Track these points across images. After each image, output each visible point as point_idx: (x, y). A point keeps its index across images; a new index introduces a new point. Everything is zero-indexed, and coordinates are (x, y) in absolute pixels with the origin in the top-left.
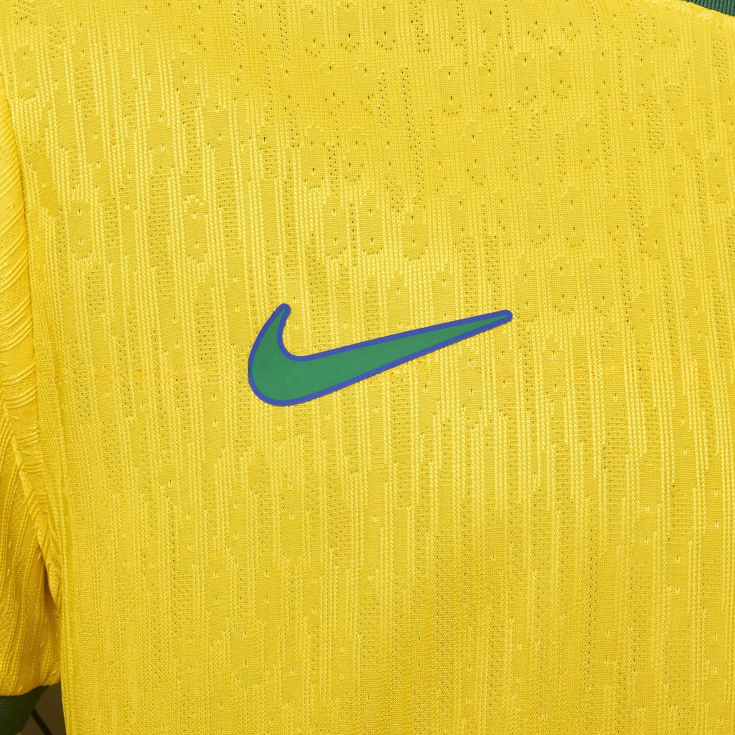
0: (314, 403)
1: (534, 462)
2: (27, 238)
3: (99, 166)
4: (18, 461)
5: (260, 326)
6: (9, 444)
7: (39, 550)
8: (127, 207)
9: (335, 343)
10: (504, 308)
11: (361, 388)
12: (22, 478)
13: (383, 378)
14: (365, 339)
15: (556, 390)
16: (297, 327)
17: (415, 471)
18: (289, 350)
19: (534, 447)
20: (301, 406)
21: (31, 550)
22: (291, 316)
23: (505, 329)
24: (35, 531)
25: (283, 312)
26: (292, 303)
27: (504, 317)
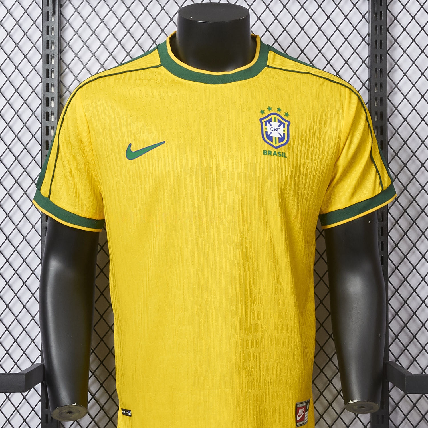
0: (136, 159)
1: (168, 165)
2: (90, 136)
3: (100, 123)
4: (94, 175)
5: (127, 147)
6: (92, 172)
7: (100, 191)
8: (105, 129)
9: (139, 149)
10: (164, 141)
11: (143, 156)
12: (95, 178)
13: (146, 153)
14: (143, 148)
15: (172, 153)
16: (133, 147)
17: (151, 168)
18: (132, 151)
19: (168, 163)
20: (134, 160)
21: (99, 192)
22: (132, 145)
23: (164, 144)
24: (98, 188)
25: (130, 145)
26: (132, 143)
27: (164, 142)
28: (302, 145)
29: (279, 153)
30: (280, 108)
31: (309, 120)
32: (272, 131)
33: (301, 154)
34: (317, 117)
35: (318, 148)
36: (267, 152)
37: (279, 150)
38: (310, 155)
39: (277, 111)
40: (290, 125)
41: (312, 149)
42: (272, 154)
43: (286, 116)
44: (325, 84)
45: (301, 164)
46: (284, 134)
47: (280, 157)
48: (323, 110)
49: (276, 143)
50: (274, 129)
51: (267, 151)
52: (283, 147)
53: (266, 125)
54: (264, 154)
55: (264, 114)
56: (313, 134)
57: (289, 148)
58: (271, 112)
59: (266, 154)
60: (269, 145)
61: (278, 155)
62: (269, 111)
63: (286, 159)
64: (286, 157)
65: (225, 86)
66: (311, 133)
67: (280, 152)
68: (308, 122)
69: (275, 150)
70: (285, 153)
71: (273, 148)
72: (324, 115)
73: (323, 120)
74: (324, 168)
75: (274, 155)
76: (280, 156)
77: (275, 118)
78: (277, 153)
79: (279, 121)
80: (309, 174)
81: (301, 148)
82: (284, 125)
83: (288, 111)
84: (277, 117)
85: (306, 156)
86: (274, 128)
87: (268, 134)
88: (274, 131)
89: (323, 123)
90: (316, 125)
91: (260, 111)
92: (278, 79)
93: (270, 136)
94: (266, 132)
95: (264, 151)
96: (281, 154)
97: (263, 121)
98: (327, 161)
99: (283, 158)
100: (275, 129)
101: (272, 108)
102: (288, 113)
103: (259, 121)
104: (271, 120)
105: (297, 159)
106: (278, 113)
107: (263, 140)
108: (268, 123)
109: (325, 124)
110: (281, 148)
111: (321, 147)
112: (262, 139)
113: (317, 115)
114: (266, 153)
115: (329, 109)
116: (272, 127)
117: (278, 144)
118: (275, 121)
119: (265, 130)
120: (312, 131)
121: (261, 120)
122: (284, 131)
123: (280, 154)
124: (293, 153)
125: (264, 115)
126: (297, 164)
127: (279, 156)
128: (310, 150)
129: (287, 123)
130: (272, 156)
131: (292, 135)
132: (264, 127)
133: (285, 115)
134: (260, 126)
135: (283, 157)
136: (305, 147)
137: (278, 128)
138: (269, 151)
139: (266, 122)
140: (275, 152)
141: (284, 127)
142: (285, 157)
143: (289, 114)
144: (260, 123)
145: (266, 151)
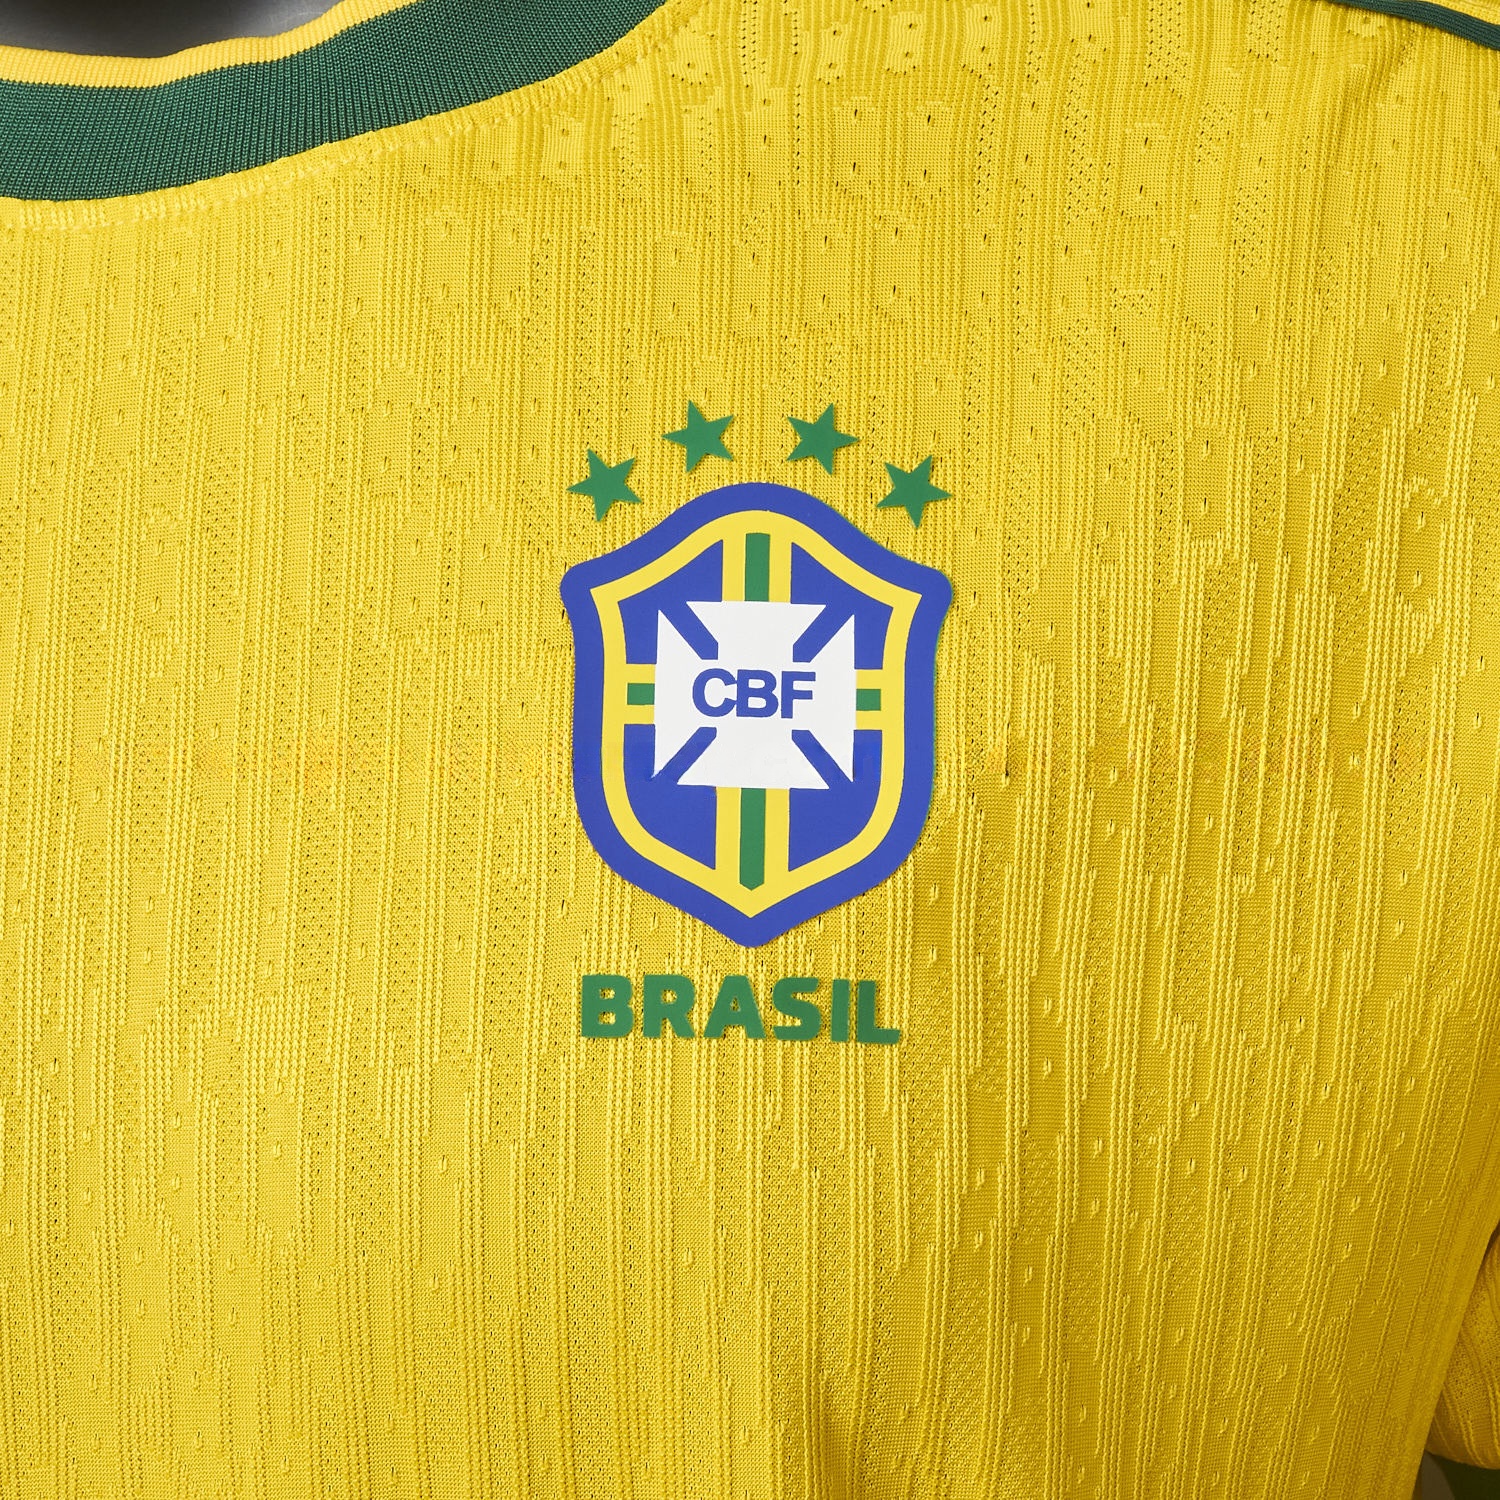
28: (1099, 857)
29: (787, 992)
30: (831, 413)
31: (1201, 531)
32: (709, 722)
33: (1092, 965)
34: (1296, 488)
35: (1319, 863)
36: (636, 1003)
37: (790, 954)
38: (1216, 956)
39: (798, 455)
40: (952, 624)
41: (1247, 884)
42: (700, 1018)
43: (903, 512)
44: (1405, 79)
45: (1096, 1086)
46: (868, 745)
47: (801, 1050)
48: (1379, 399)
49: (752, 875)
50: (732, 692)
51: (636, 980)
52: (843, 917)
53: (642, 649)
54: (591, 1027)
55: (620, 512)
56: (1246, 697)
57: (926, 921)
58: (715, 475)
59: (620, 1031)
60: (664, 907)
61: (780, 1020)
62: (693, 464)
63: (888, 1054)
64: (892, 1037)
65: (201, 202)
66: (1228, 690)
67: (811, 985)
68: (1187, 566)
69: (743, 960)
70: (869, 991)
71: (718, 941)
72: (1388, 461)
73: (1384, 515)
74: (1410, 1085)
75: (717, 1028)
76: (807, 1032)
77: (758, 546)
78: (762, 995)
79: (809, 580)
80: (1224, 1185)
81: (1101, 892)
82: (873, 620)
83: (930, 447)
84: (785, 532)
85: (1164, 972)
86: (746, 675)
87: (660, 765)
88: (745, 711)
89: (1376, 555)
90: (1293, 583)
91: (581, 472)
92: (840, 71)
93: (688, 779)
94: (640, 740)
95: (592, 986)
96: (821, 999)
97: (607, 598)
98: (1445, 1000)
99: (848, 1056)
100: (756, 684)
101: (725, 423)
102: (928, 466)
103: (554, 603)
104: (704, 577)
105: (1040, 1036)
106: (806, 478)
107: (589, 848)
108: (663, 621)
109: (1411, 551)
110: (815, 927)
111: (1367, 839)
112: (575, 826)
113: (1299, 466)
114: (620, 1006)
115: (1451, 376)
116: (710, 664)
117: (782, 882)
118: (757, 589)
119: (617, 715)
120: (1232, 668)
121: (578, 586)
122: (868, 700)
123: (809, 1013)
124: (989, 966)
125: (629, 524)
126: (1041, 1094)
127: (784, 1034)
128: (1220, 892)
129: (904, 604)
130: (696, 1050)
131: (975, 751)
132: (618, 672)
133: (888, 502)
134: (565, 662)
135: (839, 1035)
136: (1152, 861)
137: (789, 677)
138: (655, 984)
139: (639, 617)
140: (736, 989)
141: (869, 655)
142: (873, 1034)
143: (937, 480)
144: (560, 629)
145: (622, 984)
